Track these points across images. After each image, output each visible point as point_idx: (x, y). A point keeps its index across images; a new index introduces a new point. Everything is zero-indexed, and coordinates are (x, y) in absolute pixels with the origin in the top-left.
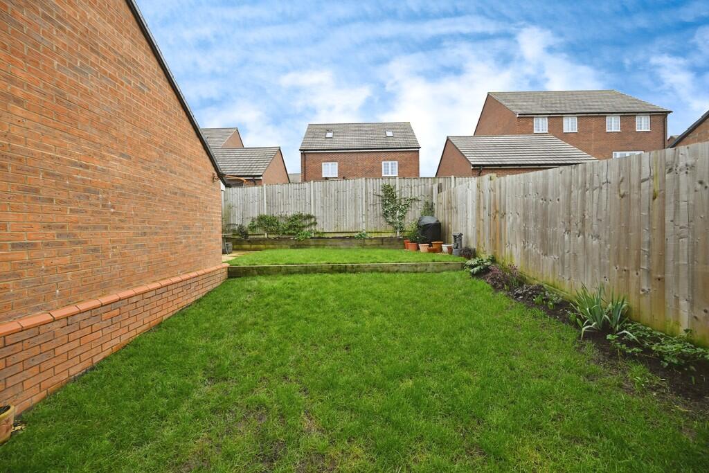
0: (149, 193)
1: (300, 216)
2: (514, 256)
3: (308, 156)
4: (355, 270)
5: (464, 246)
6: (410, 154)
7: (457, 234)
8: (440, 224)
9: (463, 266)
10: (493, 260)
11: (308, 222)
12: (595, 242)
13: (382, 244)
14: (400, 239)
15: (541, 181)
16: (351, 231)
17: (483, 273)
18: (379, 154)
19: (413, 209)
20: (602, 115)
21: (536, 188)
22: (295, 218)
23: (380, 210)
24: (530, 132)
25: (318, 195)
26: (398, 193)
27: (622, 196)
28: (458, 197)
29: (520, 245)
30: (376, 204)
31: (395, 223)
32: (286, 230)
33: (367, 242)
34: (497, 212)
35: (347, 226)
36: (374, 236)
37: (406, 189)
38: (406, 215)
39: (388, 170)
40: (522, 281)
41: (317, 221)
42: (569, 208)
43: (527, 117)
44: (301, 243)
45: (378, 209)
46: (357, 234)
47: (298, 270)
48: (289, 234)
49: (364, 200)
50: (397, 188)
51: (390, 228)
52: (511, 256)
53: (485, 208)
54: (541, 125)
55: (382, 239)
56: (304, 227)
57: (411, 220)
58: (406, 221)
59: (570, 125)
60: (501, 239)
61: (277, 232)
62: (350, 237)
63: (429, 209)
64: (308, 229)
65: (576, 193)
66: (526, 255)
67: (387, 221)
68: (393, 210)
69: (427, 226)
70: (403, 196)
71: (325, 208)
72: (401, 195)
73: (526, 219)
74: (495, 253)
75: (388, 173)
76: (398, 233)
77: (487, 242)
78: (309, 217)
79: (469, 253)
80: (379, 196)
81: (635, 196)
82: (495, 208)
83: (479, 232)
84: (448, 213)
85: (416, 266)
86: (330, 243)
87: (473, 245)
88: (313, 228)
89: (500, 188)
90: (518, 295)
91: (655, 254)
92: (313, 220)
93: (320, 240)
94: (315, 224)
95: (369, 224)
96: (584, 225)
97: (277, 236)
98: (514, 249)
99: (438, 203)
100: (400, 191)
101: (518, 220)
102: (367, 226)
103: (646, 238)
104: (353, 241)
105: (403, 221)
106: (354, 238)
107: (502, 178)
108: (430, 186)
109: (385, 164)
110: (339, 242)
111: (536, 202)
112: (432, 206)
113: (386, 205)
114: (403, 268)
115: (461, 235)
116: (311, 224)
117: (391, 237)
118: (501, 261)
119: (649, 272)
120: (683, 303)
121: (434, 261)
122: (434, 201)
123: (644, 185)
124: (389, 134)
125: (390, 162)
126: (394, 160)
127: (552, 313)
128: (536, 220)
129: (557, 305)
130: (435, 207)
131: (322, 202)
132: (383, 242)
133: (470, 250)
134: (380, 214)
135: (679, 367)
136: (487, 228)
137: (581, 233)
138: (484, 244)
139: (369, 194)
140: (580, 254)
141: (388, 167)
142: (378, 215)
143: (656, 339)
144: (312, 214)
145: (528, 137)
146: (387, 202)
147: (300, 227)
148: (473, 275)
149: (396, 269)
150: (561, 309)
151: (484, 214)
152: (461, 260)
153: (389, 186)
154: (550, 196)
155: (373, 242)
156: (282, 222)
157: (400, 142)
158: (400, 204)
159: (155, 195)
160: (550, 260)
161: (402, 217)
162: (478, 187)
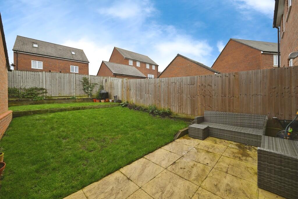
1: (36, 89)
2: (133, 100)
3: (19, 55)
4: (84, 108)
5: (117, 99)
6: (85, 64)
7: (115, 95)
8: (108, 93)
9: (119, 105)
10: (127, 102)
11: (41, 92)
12: (151, 95)
13: (84, 101)
14: (91, 99)
15: (140, 82)
16: (68, 96)
17: (126, 106)
18: (68, 62)
19: (96, 88)
20: (145, 63)
21: (139, 83)
22: (32, 89)
23: (82, 87)
24: (128, 64)
25: (48, 79)
26: (89, 81)
27: (155, 86)
28: (115, 84)
29: (135, 97)
30: (80, 85)
31: (89, 92)
32: (25, 96)
33: (77, 100)
34: (128, 89)
35: (66, 93)
36: (79, 98)
37: (93, 80)
38: (93, 90)
39: (73, 70)
40: (136, 106)
41: (47, 91)
42: (146, 88)
43: (127, 59)
44: (38, 102)
45: (81, 87)
46: (72, 97)
47: (57, 111)
48: (27, 98)
49: (74, 83)
50: (89, 79)
51: (86, 95)
52: (133, 101)
53: (124, 88)
54: (131, 63)
55: (84, 99)
56: (38, 94)
57: (95, 91)
58: (93, 92)
59: (138, 64)
60: (129, 96)
61: (18, 97)
62: (68, 99)
63: (102, 88)
64: (41, 95)
65: (147, 85)
66: (136, 100)
67: (85, 92)
68: (88, 88)
69: (103, 94)
70: (92, 82)
71: (52, 85)
72: (91, 82)
73: (136, 91)
74: (128, 101)
75: (73, 71)
76: (90, 96)
77: (125, 98)
78: (42, 89)
79: (120, 101)
80: (81, 81)
81: (156, 86)
82: (128, 87)
83: (122, 95)
84: (110, 89)
85: (105, 106)
86: (57, 101)
87: (120, 99)
88: (44, 94)
89: (129, 82)
90: (136, 109)
91: (159, 96)
92: (44, 91)
93: (50, 100)
94: (46, 92)
95: (77, 93)
96: (149, 92)
97: (18, 99)
98: (133, 99)
99: (106, 86)
100: (91, 80)
101: (134, 91)
102: (76, 94)
103: (158, 94)
104: (70, 100)
105: (91, 92)
106: (70, 99)
107: (130, 80)
108: (102, 79)
109: (72, 67)
110: (62, 101)
111: (139, 87)
112: (103, 87)
113: (85, 85)
114: (101, 107)
115: (117, 96)
116: (43, 93)
117: (87, 98)
118: (129, 102)
119: (158, 100)
120: (163, 104)
121: (110, 104)
122: (104, 85)
123: (158, 84)
124: (73, 53)
125: (74, 66)
126: (77, 65)
127: (144, 111)
128: (139, 91)
129: (144, 110)
130: (104, 87)
131: (51, 82)
132: (84, 100)
133: (120, 100)
134: (82, 89)
135: (162, 114)
136: (125, 94)
137: (148, 93)
138: (124, 98)
139: (77, 81)
140: (148, 98)
141: (73, 68)
142: (81, 89)
143: (159, 111)
144: (44, 88)
145: (127, 66)
146: (85, 84)
147: (36, 94)
148: (123, 107)
149: (99, 107)
150: (145, 110)
151: (124, 90)
152: (118, 103)
153: (86, 78)
154: (142, 85)
155: (80, 100)
156: (22, 92)
157: (79, 58)
158: (91, 85)
160: (142, 100)
161: (91, 90)
162: (122, 81)
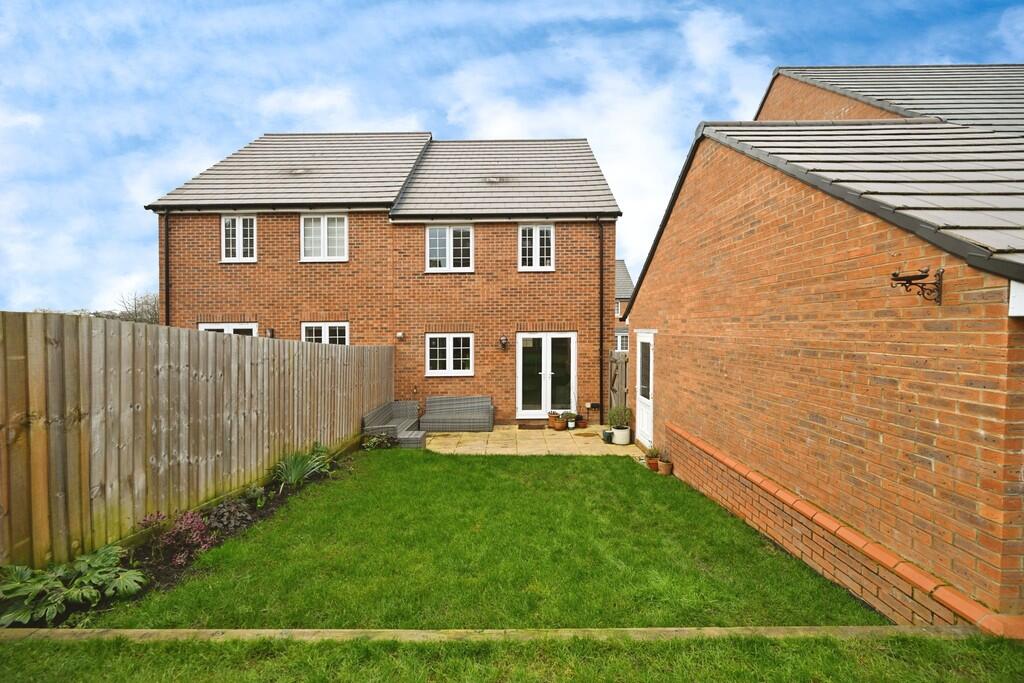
0: (756, 356)
159: (763, 357)
